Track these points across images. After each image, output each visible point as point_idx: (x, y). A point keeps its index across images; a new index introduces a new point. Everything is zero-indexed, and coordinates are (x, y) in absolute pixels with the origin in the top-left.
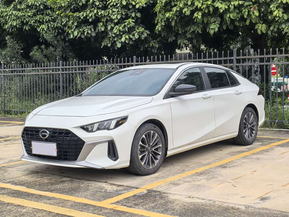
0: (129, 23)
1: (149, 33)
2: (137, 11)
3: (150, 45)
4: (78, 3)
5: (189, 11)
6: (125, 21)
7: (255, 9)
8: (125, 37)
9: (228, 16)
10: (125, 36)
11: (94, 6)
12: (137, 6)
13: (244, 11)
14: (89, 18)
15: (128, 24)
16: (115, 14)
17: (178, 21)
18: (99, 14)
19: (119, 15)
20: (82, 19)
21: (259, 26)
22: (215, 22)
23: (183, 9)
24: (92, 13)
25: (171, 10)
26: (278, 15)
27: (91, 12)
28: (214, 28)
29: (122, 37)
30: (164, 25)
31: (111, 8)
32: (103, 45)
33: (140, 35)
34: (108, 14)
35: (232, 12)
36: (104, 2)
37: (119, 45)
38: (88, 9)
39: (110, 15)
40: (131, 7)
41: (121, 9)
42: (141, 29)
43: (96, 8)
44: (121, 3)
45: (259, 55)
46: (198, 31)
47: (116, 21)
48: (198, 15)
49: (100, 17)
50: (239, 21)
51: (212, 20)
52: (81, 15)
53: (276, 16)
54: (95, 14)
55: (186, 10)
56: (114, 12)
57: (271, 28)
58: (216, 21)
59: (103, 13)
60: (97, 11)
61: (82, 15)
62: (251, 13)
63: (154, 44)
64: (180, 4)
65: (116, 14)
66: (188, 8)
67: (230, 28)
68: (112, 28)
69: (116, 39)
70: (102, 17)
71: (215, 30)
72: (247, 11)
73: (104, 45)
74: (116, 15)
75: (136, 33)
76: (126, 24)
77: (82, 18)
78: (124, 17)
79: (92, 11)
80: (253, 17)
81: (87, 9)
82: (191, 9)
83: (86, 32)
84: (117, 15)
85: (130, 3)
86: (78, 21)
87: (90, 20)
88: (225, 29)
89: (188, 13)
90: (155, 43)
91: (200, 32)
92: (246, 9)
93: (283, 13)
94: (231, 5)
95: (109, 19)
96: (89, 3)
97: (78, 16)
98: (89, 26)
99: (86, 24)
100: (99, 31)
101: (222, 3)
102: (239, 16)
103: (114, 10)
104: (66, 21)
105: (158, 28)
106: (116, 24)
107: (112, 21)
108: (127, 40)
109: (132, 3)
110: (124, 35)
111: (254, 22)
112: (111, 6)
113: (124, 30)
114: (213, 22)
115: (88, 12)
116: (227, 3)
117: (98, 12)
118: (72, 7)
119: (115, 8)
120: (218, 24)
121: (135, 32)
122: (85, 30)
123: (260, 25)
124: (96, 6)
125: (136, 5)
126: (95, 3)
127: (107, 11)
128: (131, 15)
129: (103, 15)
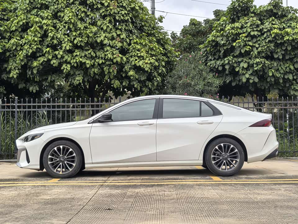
7: (115, 68)
9: (93, 70)
13: (106, 68)
28: (79, 80)
35: (96, 68)
51: (77, 73)
55: (54, 61)
58: (80, 74)
64: (48, 55)
82: (59, 62)
89: (56, 65)
94: (96, 62)
111: (112, 78)
116: (92, 60)
120: (82, 76)
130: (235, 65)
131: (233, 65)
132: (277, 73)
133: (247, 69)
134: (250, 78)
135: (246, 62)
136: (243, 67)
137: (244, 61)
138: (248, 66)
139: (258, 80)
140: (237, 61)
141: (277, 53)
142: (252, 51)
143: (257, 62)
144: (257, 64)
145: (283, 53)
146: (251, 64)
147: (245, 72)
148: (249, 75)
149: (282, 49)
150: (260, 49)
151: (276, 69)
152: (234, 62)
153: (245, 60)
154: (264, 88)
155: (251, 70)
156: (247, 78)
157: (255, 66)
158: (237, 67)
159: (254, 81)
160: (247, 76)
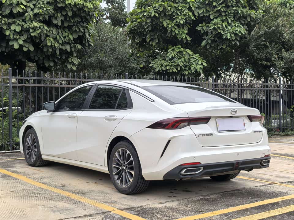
130: (5, 27)
131: (2, 27)
132: (56, 43)
133: (20, 33)
134: (24, 45)
135: (19, 24)
136: (15, 30)
137: (16, 24)
138: (22, 30)
139: (34, 49)
140: (7, 23)
141: (56, 18)
142: (26, 12)
143: (34, 26)
144: (35, 29)
145: (63, 19)
146: (25, 27)
147: (18, 37)
148: (23, 41)
149: (62, 14)
150: (36, 11)
151: (54, 38)
152: (4, 23)
153: (18, 22)
154: (38, 59)
155: (24, 36)
156: (20, 45)
157: (31, 31)
158: (7, 29)
159: (29, 49)
160: (21, 42)
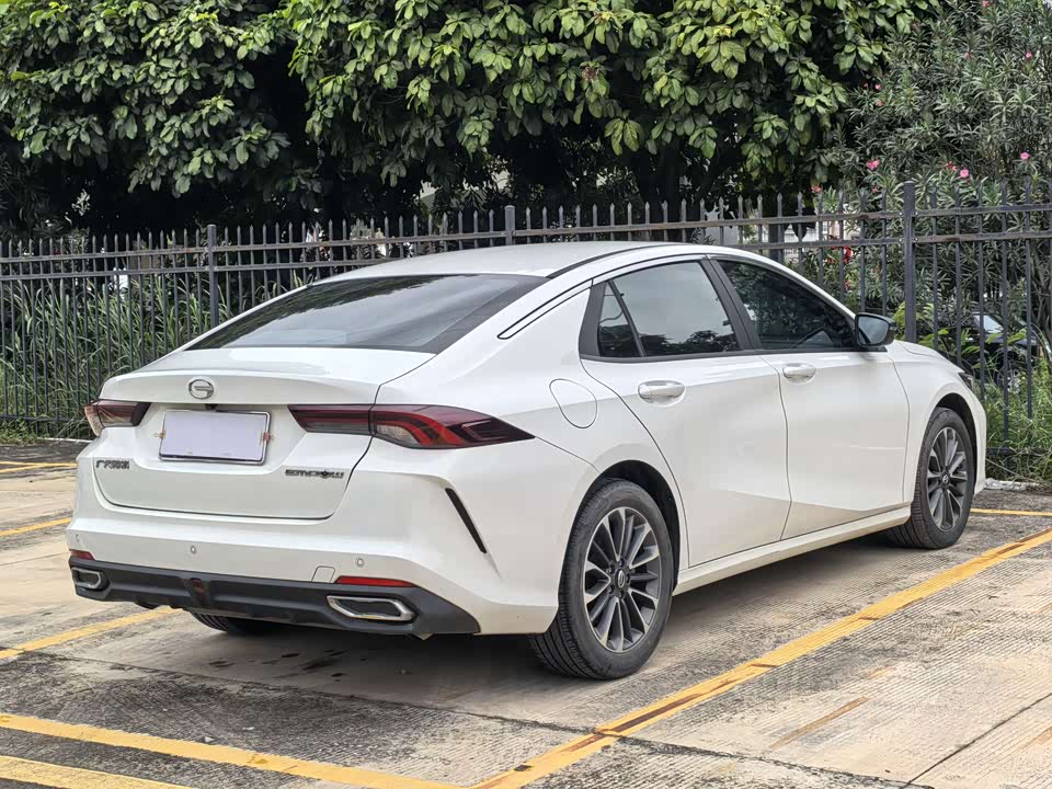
0: (214, 111)
1: (285, 143)
2: (241, 67)
3: (290, 186)
4: (45, 38)
5: (394, 75)
6: (203, 102)
7: (592, 72)
8: (199, 159)
9: (516, 92)
10: (202, 153)
11: (97, 49)
12: (242, 53)
13: (563, 77)
14: (82, 91)
15: (209, 115)
16: (169, 77)
17: (368, 105)
18: (116, 76)
19: (181, 81)
20: (56, 94)
21: (615, 130)
22: (478, 112)
23: (376, 66)
24: (91, 74)
25: (342, 71)
26: (665, 93)
27: (87, 69)
28: (475, 134)
29: (191, 157)
30: (331, 115)
31: (154, 58)
32: (134, 183)
33: (253, 149)
34: (145, 80)
35: (526, 81)
36: (131, 35)
37: (182, 186)
38: (79, 59)
39: (150, 81)
40: (220, 54)
41: (188, 62)
42: (258, 132)
43: (104, 57)
44: (187, 42)
45: (578, 227)
46: (431, 140)
47: (170, 101)
48: (420, 90)
49: (119, 85)
50: (555, 109)
51: (471, 107)
52: (56, 81)
53: (661, 96)
54: (102, 76)
55: (383, 70)
56: (164, 69)
57: (655, 133)
58: (482, 112)
59: (128, 76)
60: (108, 68)
61: (56, 78)
62: (585, 86)
63: (303, 182)
64: (363, 51)
65: (171, 78)
66: (389, 64)
67: (530, 132)
68: (159, 126)
69: (171, 165)
70: (126, 85)
71: (479, 139)
72: (572, 76)
73: (138, 184)
74: (170, 82)
75: (241, 145)
76: (205, 111)
77: (57, 88)
78: (198, 87)
79: (92, 66)
80: (592, 98)
81: (76, 60)
82: (401, 68)
83: (74, 137)
84: (173, 80)
85: (217, 40)
86: (45, 99)
87: (86, 97)
88: (515, 135)
89: (390, 82)
90: (309, 178)
91: (439, 143)
92: (570, 71)
93: (683, 84)
94: (525, 57)
95: (148, 94)
96: (79, 39)
97: (43, 81)
98: (84, 119)
99: (73, 112)
100: (117, 135)
101: (497, 48)
102: (553, 92)
103: (165, 63)
104: (8, 98)
105: (314, 125)
106: (171, 111)
107: (158, 100)
108: (209, 171)
109: (223, 42)
110: (199, 151)
111: (597, 115)
112: (155, 52)
113: (198, 133)
114: (474, 114)
115: (79, 71)
116: (512, 49)
117: (109, 71)
118: (28, 53)
119: (170, 55)
120: (489, 119)
121: (235, 140)
122: (69, 133)
123: (620, 125)
124: (104, 49)
125: (238, 47)
126: (100, 41)
127: (142, 66)
128: (223, 82)
129: (128, 80)
